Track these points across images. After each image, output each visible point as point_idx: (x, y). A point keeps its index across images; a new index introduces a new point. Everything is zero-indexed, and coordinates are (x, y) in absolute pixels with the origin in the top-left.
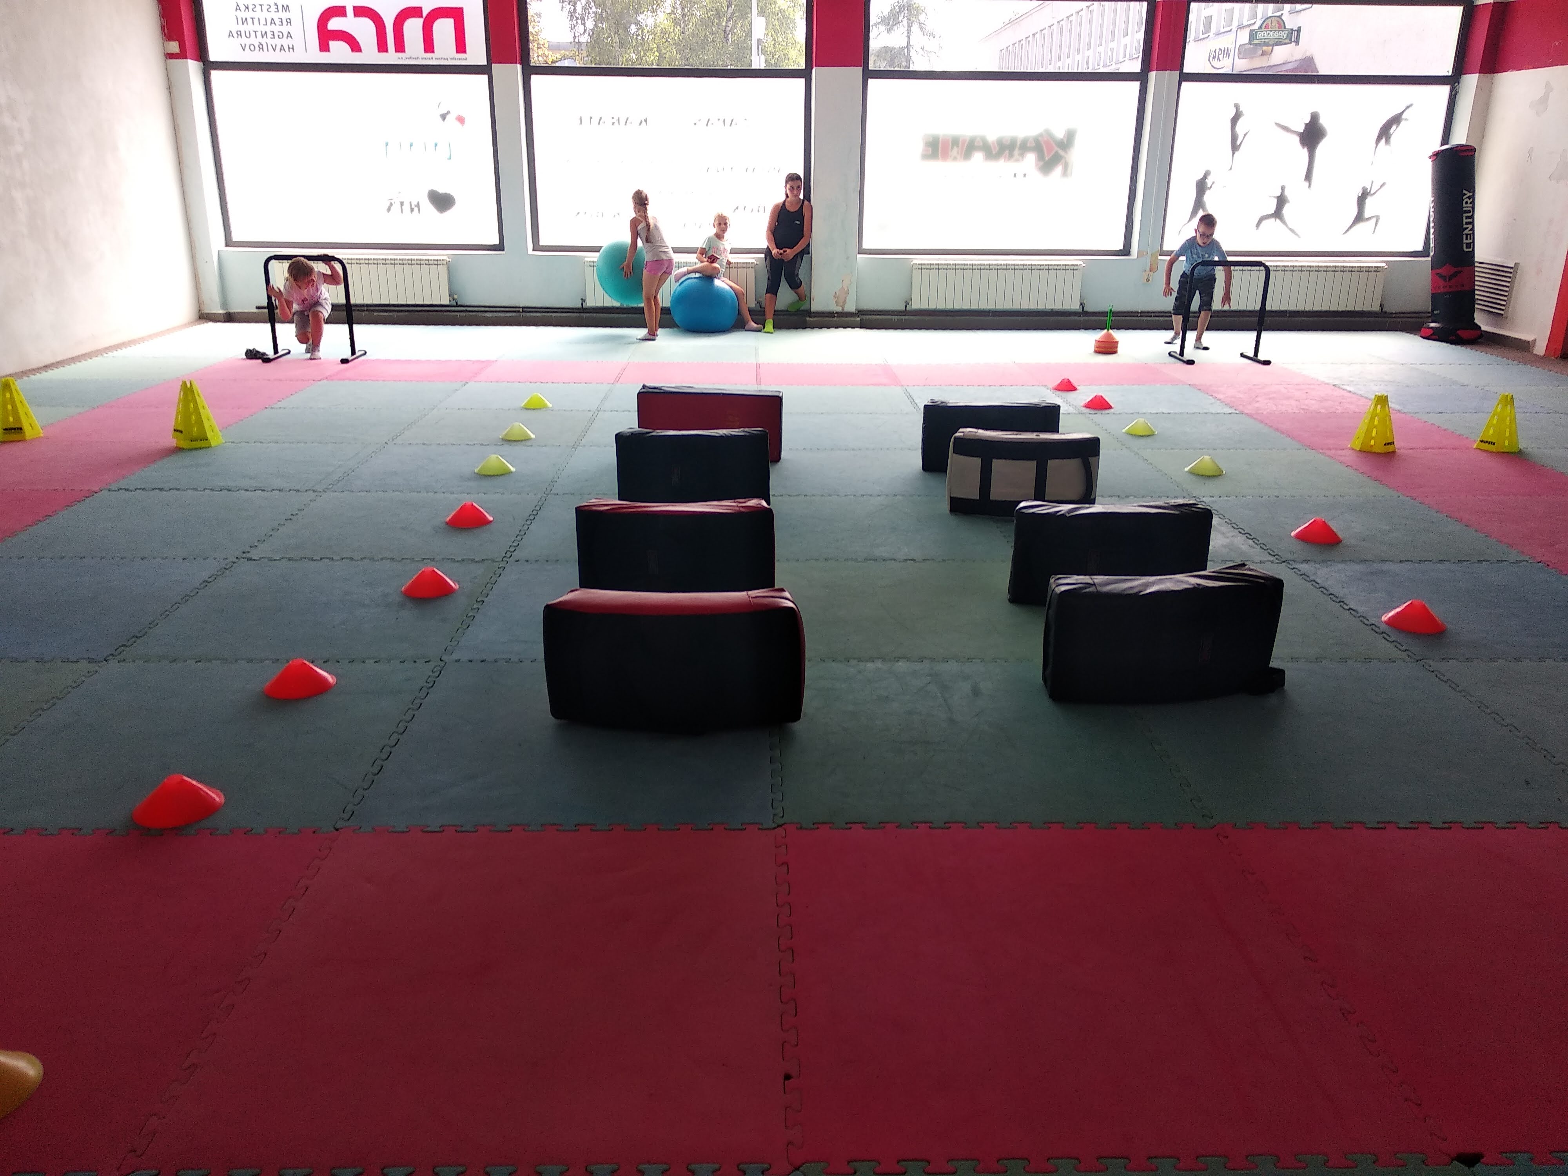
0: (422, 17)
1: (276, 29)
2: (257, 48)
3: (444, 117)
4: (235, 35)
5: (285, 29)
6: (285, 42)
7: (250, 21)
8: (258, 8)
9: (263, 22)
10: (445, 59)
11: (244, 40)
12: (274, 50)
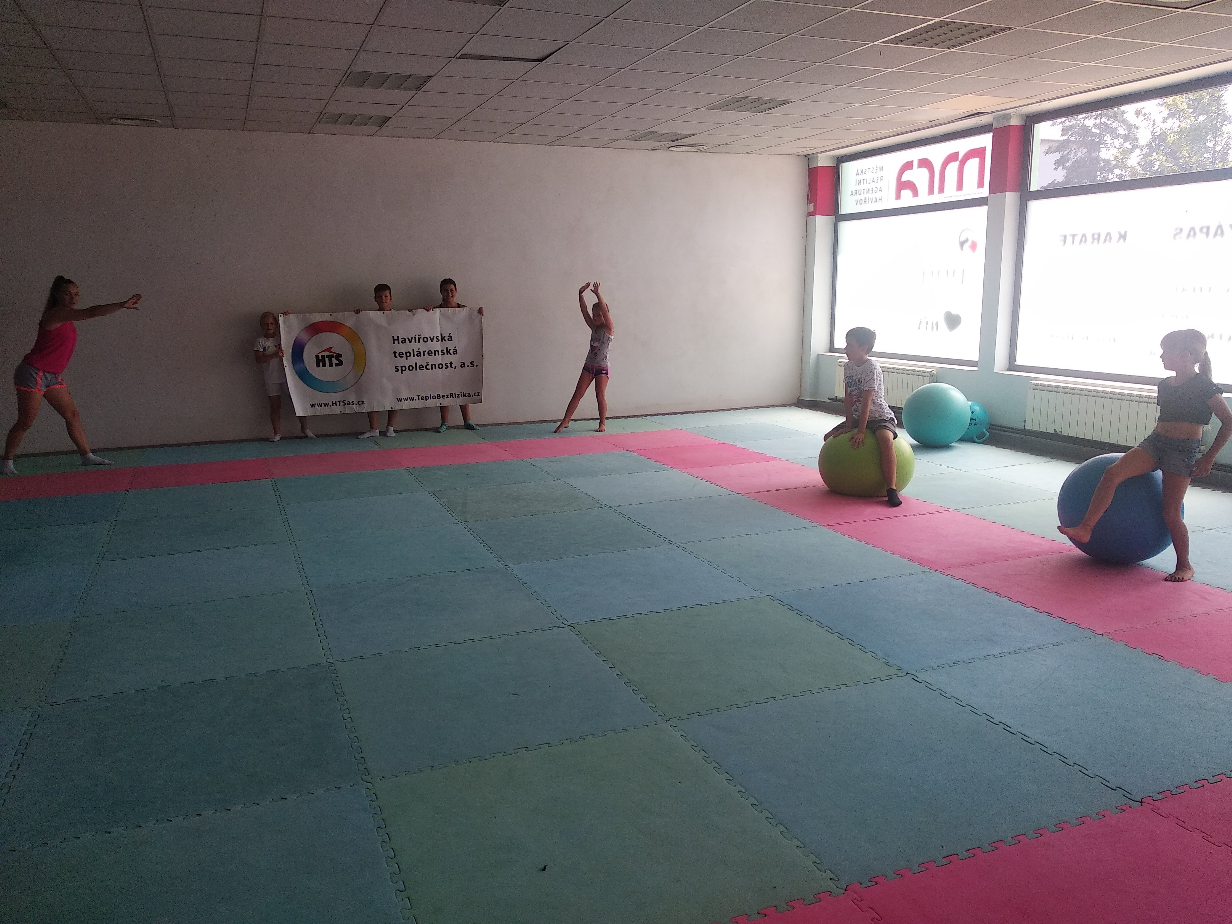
0: (957, 160)
1: (874, 185)
2: (863, 202)
3: (962, 244)
4: (854, 194)
5: (878, 185)
6: (878, 195)
7: (862, 181)
8: (867, 172)
9: (868, 182)
10: (968, 195)
11: (858, 197)
12: (872, 202)
